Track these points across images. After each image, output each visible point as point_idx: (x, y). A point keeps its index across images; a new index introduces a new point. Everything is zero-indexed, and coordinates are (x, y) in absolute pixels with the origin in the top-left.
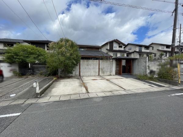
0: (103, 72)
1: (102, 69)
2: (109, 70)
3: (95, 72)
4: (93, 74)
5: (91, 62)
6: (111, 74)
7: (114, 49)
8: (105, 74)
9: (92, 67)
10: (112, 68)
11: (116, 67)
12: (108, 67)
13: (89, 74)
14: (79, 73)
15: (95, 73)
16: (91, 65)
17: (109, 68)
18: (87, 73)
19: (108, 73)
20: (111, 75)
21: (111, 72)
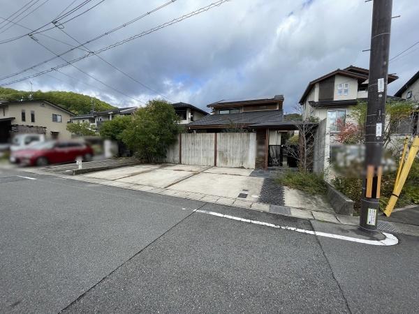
0: (225, 160)
1: (222, 153)
2: (238, 156)
3: (207, 158)
4: (203, 161)
5: (200, 137)
6: (244, 165)
7: (337, 97)
8: (229, 165)
9: (201, 147)
10: (248, 150)
11: (258, 150)
12: (237, 148)
13: (195, 160)
14: (178, 158)
15: (207, 161)
16: (198, 143)
17: (239, 151)
18: (193, 160)
19: (237, 163)
20: (242, 168)
21: (243, 159)
